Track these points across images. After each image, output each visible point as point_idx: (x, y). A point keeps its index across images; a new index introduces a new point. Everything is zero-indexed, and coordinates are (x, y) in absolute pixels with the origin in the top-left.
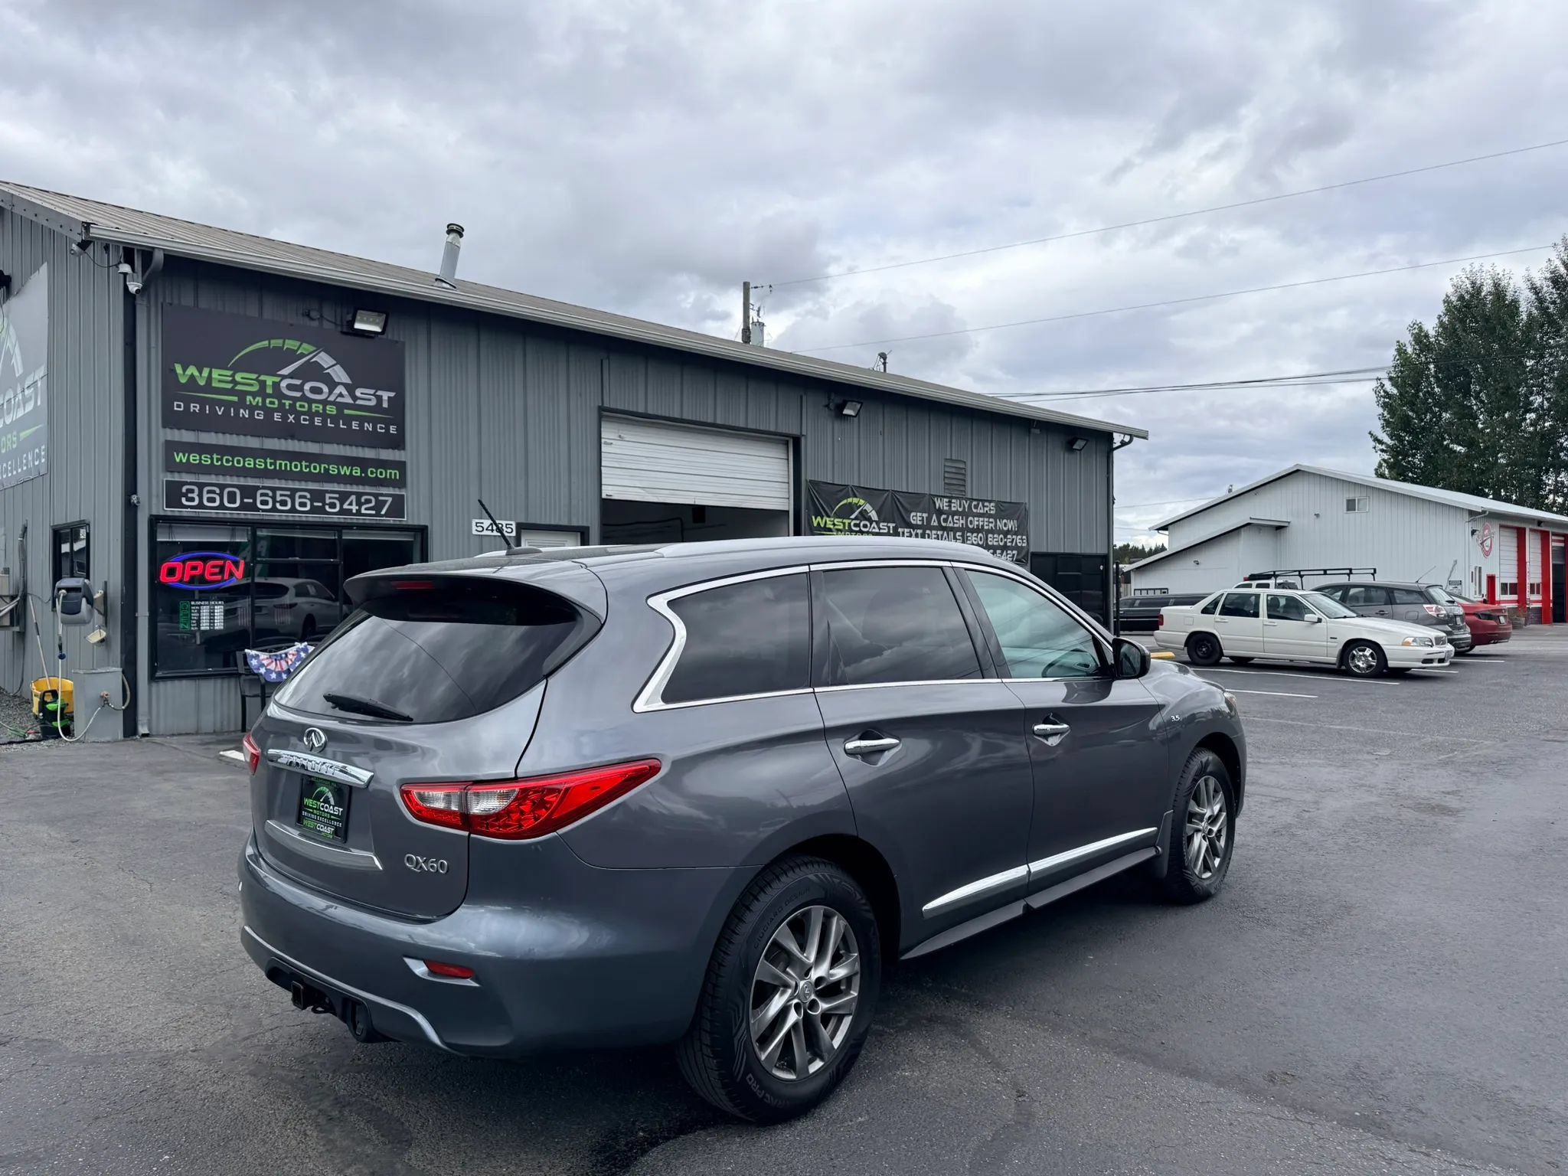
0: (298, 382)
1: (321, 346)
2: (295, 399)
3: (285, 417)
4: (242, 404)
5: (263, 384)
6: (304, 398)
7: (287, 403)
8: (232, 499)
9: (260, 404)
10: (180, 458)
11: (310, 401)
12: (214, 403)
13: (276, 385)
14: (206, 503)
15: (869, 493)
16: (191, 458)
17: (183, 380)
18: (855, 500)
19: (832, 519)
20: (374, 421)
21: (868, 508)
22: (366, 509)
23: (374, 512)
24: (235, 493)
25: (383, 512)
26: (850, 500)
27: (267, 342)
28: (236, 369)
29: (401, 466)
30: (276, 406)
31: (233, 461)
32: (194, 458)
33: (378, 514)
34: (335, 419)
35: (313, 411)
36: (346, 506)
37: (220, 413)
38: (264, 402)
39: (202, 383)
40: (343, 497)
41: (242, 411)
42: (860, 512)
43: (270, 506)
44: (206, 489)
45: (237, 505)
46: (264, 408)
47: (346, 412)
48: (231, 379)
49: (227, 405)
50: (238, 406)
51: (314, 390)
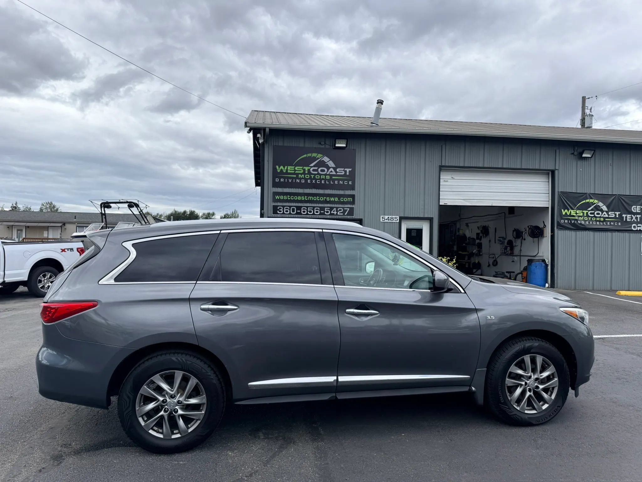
0: (316, 168)
1: (325, 154)
2: (315, 175)
3: (311, 181)
4: (297, 178)
5: (304, 170)
6: (318, 174)
7: (312, 176)
8: (293, 211)
9: (303, 177)
10: (277, 197)
11: (320, 175)
12: (288, 178)
13: (309, 170)
14: (285, 212)
15: (602, 197)
16: (281, 197)
17: (279, 171)
18: (591, 201)
19: (575, 211)
20: (343, 180)
21: (601, 204)
22: (339, 213)
23: (342, 214)
24: (294, 209)
25: (346, 214)
26: (588, 201)
27: (306, 155)
28: (296, 166)
29: (353, 196)
30: (308, 177)
31: (294, 198)
32: (282, 197)
33: (344, 215)
34: (329, 180)
35: (322, 178)
36: (332, 212)
37: (290, 181)
38: (305, 176)
39: (285, 171)
40: (331, 209)
41: (297, 180)
42: (595, 207)
43: (306, 213)
44: (285, 208)
45: (295, 213)
46: (305, 178)
47: (333, 177)
48: (294, 169)
49: (292, 178)
50: (296, 178)
51: (322, 171)
